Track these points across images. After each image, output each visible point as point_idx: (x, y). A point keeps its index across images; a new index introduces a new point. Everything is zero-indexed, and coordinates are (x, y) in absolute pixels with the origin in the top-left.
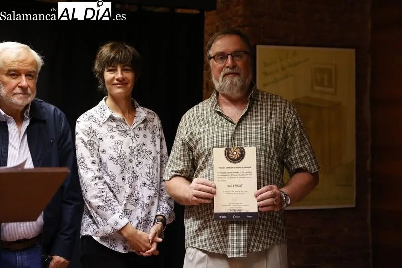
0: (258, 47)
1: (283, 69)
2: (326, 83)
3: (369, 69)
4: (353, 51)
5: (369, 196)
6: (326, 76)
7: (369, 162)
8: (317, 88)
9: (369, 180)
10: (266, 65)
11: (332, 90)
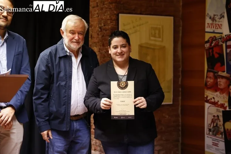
0: (120, 15)
1: (134, 27)
2: (157, 35)
3: (181, 28)
4: (172, 18)
5: (180, 98)
6: (157, 32)
7: (180, 79)
8: (152, 38)
9: (180, 89)
10: (124, 25)
11: (160, 39)
